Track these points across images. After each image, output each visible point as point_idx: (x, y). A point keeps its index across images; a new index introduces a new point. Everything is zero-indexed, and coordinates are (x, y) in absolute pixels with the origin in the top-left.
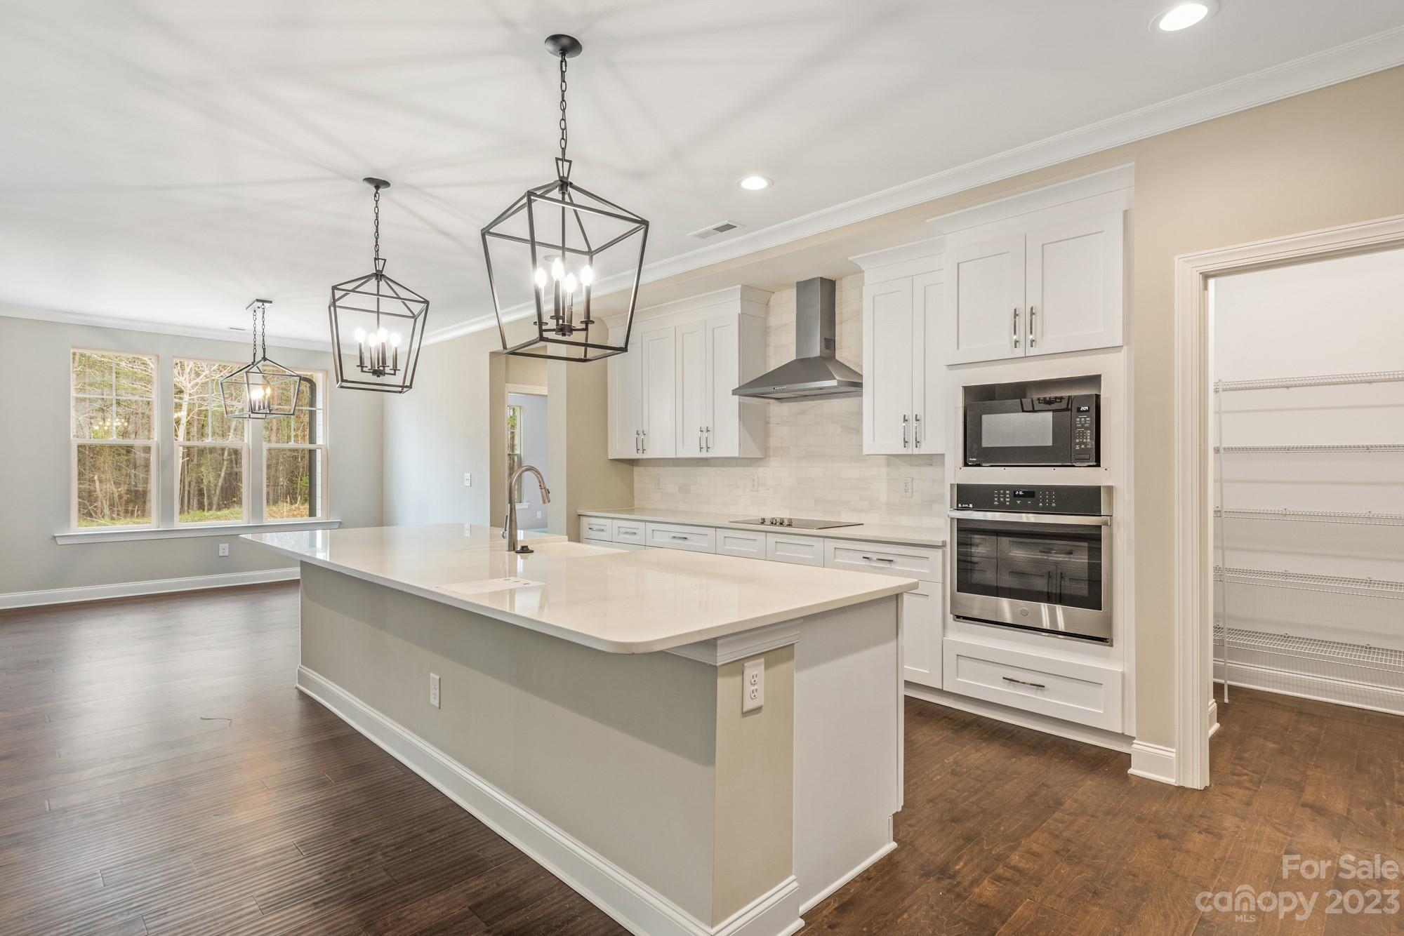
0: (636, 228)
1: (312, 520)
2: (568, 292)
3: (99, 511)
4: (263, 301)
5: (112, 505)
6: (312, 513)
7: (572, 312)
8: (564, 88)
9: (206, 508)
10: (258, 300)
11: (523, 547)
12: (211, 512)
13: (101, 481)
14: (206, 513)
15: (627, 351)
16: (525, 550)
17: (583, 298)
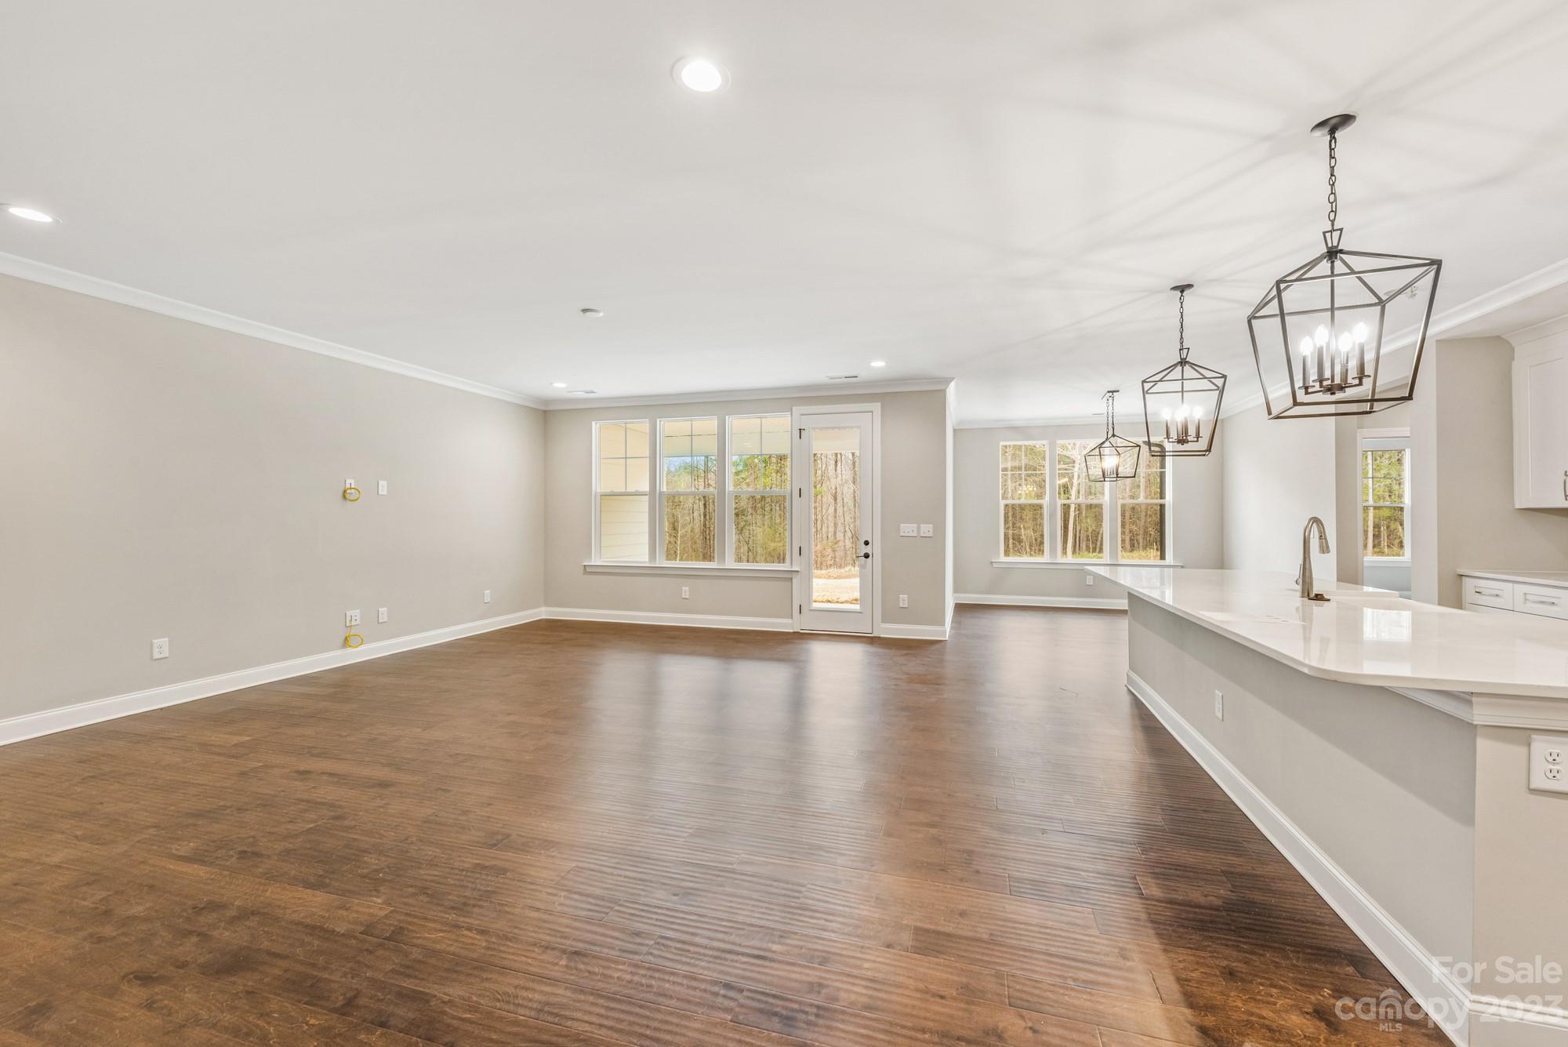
0: (1426, 271)
1: (1162, 563)
2: (1342, 351)
3: (1023, 549)
4: (1113, 392)
5: (1031, 546)
6: (1163, 557)
7: (1347, 370)
8: (1333, 165)
9: (1091, 551)
10: (1109, 392)
11: (1317, 595)
12: (1094, 554)
13: (1025, 528)
14: (1090, 554)
15: (1412, 399)
16: (1319, 597)
17: (1357, 352)
